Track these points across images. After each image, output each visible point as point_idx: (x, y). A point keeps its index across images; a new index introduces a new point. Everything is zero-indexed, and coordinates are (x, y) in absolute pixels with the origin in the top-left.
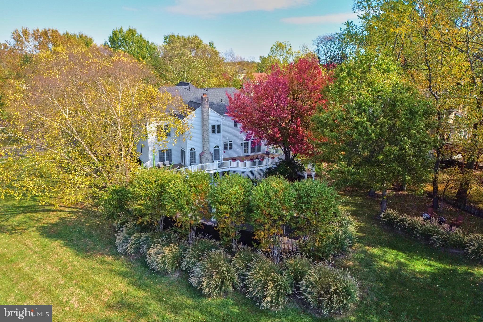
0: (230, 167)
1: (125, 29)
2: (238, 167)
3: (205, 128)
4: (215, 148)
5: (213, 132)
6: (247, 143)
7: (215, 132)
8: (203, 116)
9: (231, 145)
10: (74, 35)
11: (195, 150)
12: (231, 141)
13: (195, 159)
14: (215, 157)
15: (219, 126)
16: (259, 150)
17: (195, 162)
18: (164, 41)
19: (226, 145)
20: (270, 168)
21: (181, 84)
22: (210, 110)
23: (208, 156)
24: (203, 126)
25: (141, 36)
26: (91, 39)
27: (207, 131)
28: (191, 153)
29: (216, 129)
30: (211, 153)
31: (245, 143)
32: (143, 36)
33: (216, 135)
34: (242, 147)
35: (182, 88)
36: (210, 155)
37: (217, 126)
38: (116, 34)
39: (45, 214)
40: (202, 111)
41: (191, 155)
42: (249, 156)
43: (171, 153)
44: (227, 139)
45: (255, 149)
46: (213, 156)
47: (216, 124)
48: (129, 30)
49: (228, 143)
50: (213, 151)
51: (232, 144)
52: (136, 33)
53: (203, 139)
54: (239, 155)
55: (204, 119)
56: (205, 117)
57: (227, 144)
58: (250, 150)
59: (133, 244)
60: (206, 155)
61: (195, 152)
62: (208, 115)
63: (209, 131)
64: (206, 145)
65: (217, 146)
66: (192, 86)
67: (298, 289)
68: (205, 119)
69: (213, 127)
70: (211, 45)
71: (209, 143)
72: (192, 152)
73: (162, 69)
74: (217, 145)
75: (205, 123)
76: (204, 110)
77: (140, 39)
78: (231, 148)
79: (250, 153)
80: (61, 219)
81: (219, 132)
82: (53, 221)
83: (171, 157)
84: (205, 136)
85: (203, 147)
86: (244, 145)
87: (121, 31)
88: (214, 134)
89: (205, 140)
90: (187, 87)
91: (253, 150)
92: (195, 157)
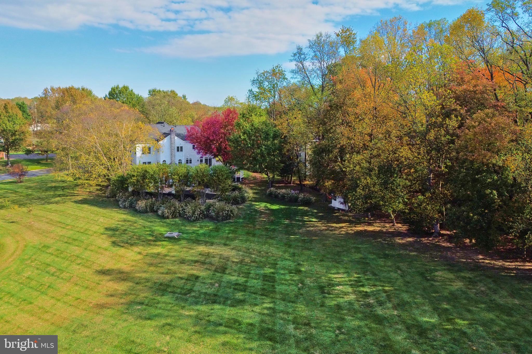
1: (121, 86)
3: (173, 148)
4: (179, 161)
5: (178, 150)
6: (202, 160)
7: (179, 151)
8: (171, 140)
9: (191, 160)
10: (78, 89)
11: (166, 161)
12: (191, 158)
15: (182, 147)
18: (148, 93)
19: (187, 160)
21: (159, 123)
22: (176, 138)
24: (171, 147)
25: (132, 91)
26: (91, 91)
27: (174, 150)
29: (180, 149)
32: (133, 91)
33: (180, 153)
34: (198, 161)
35: (159, 125)
38: (114, 90)
39: (73, 197)
40: (171, 138)
44: (188, 156)
47: (180, 146)
48: (124, 87)
49: (189, 159)
50: (177, 163)
52: (128, 89)
55: (171, 143)
59: (129, 202)
62: (175, 140)
64: (173, 158)
66: (165, 124)
67: (209, 212)
69: (178, 148)
70: (184, 97)
71: (175, 158)
73: (146, 113)
74: (180, 159)
75: (173, 145)
77: (132, 93)
78: (191, 163)
80: (84, 198)
81: (182, 150)
82: (80, 199)
84: (172, 153)
85: (171, 160)
86: (200, 161)
87: (117, 87)
88: (178, 152)
89: (172, 155)
90: (163, 125)
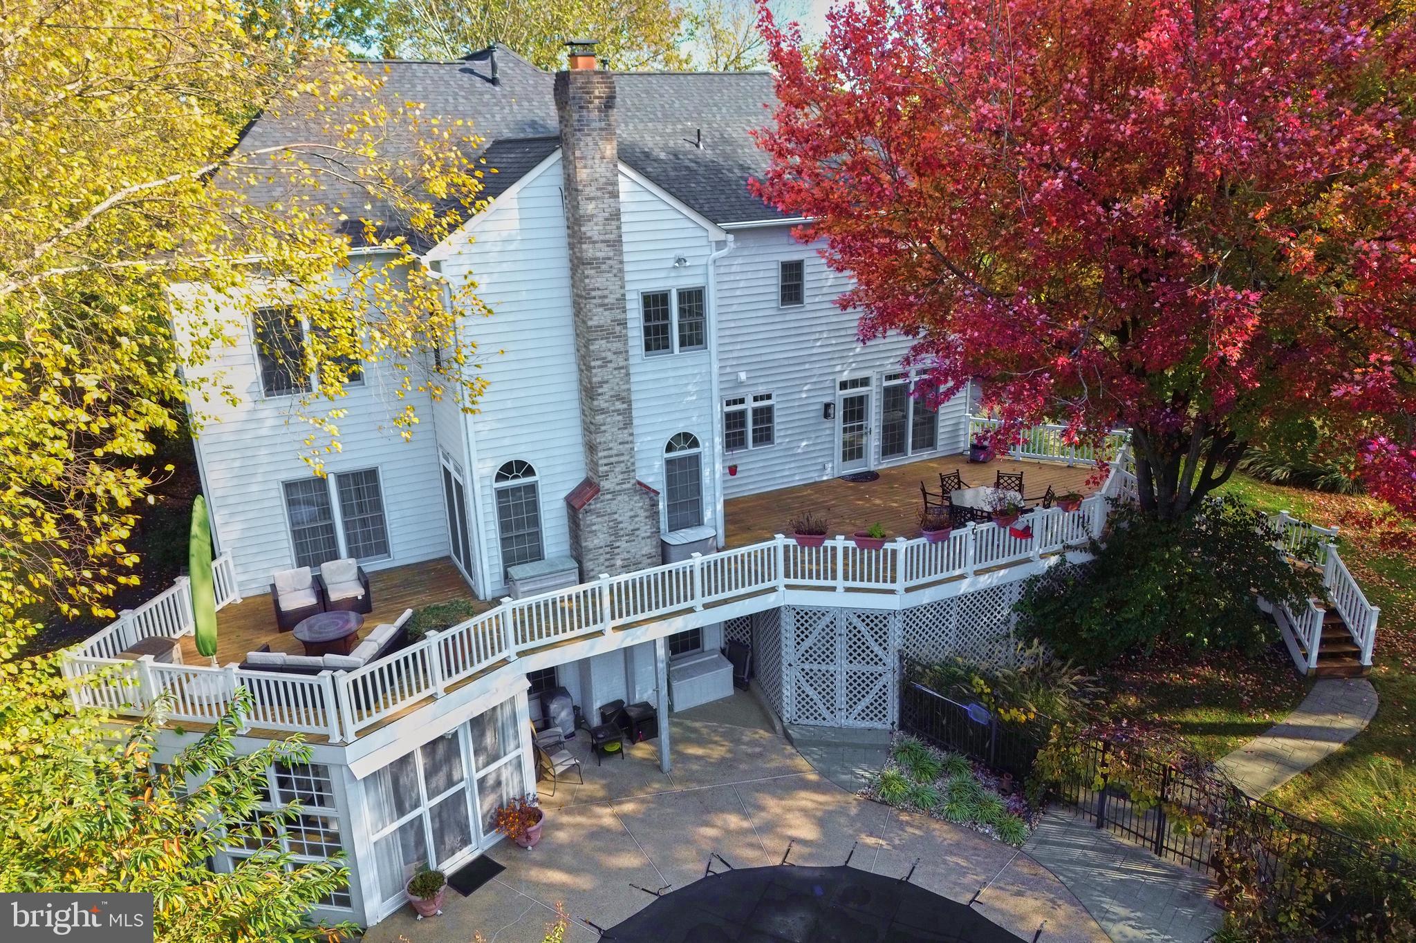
0: (781, 581)
2: (840, 583)
3: (599, 318)
4: (670, 448)
5: (656, 339)
6: (861, 400)
7: (665, 345)
8: (574, 223)
9: (765, 416)
11: (530, 471)
12: (762, 390)
13: (537, 536)
14: (671, 508)
15: (693, 300)
16: (926, 437)
17: (537, 555)
19: (734, 422)
20: (1051, 573)
22: (629, 183)
23: (628, 510)
24: (580, 301)
27: (609, 335)
28: (501, 494)
29: (672, 321)
30: (644, 490)
31: (849, 402)
33: (677, 363)
34: (828, 424)
36: (639, 505)
37: (686, 296)
40: (570, 189)
41: (503, 511)
42: (871, 476)
43: (376, 490)
44: (740, 384)
45: (903, 436)
46: (662, 505)
47: (673, 283)
49: (749, 406)
50: (653, 472)
51: (769, 410)
53: (589, 392)
54: (814, 477)
56: (592, 230)
57: (742, 414)
58: (873, 442)
60: (614, 506)
61: (532, 488)
62: (616, 215)
63: (624, 338)
64: (610, 434)
65: (688, 439)
68: (589, 251)
69: (655, 304)
71: (628, 424)
72: (516, 490)
74: (681, 428)
75: (598, 281)
76: (583, 174)
78: (764, 436)
79: (873, 460)
81: (694, 337)
83: (380, 520)
84: (598, 375)
85: (591, 448)
86: (839, 413)
88: (660, 360)
91: (892, 444)
92: (535, 521)
